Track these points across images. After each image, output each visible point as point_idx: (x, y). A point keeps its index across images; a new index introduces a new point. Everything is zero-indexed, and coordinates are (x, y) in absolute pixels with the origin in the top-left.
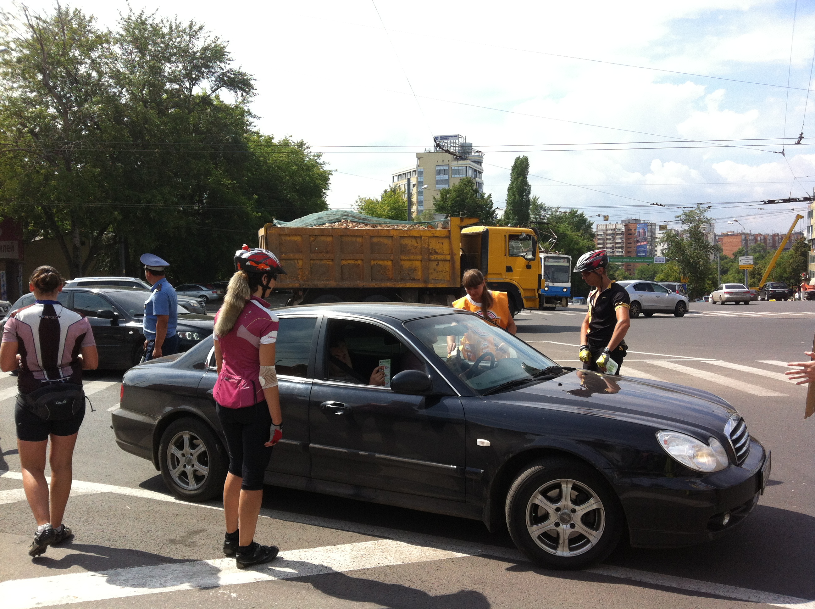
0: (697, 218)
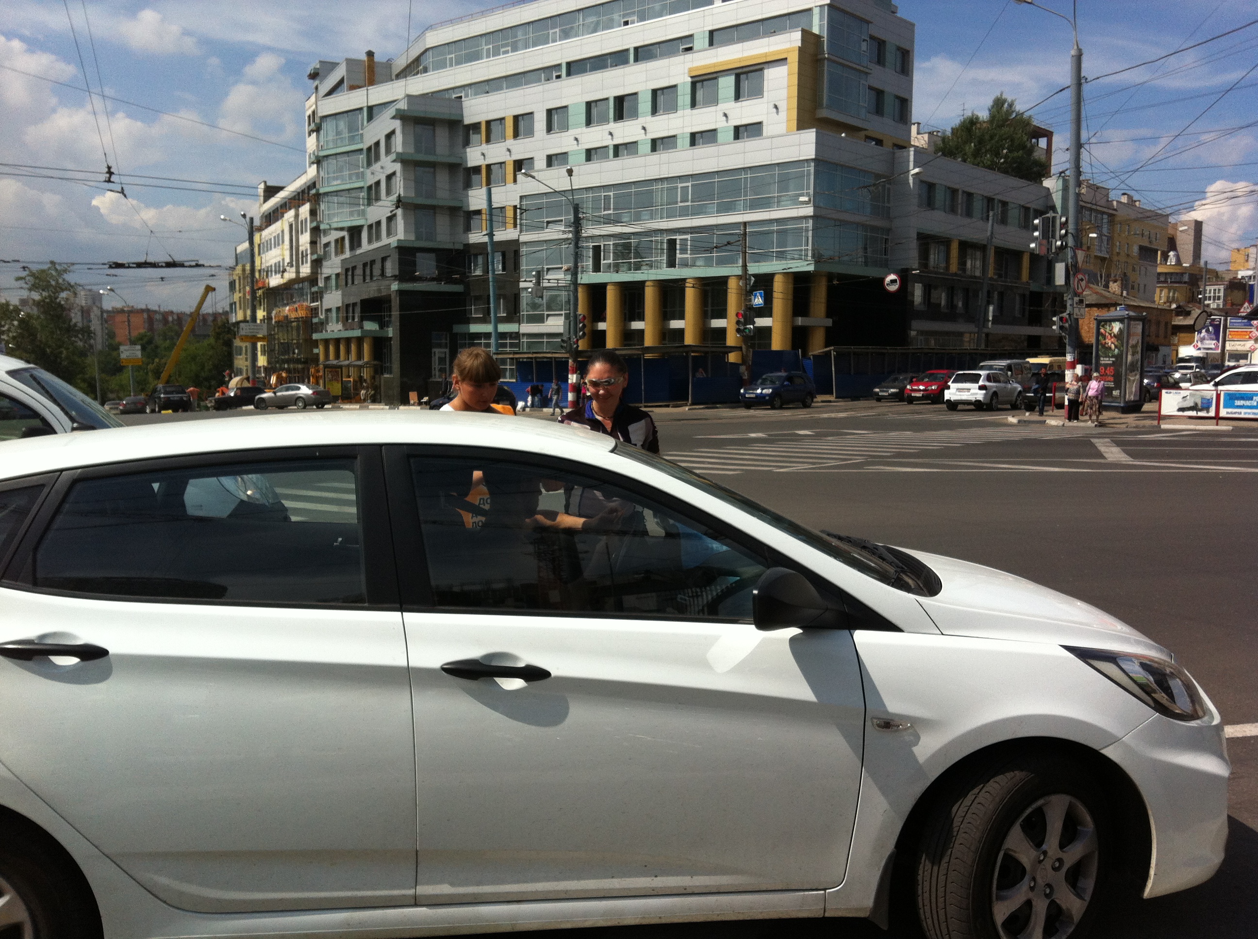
0: (53, 283)
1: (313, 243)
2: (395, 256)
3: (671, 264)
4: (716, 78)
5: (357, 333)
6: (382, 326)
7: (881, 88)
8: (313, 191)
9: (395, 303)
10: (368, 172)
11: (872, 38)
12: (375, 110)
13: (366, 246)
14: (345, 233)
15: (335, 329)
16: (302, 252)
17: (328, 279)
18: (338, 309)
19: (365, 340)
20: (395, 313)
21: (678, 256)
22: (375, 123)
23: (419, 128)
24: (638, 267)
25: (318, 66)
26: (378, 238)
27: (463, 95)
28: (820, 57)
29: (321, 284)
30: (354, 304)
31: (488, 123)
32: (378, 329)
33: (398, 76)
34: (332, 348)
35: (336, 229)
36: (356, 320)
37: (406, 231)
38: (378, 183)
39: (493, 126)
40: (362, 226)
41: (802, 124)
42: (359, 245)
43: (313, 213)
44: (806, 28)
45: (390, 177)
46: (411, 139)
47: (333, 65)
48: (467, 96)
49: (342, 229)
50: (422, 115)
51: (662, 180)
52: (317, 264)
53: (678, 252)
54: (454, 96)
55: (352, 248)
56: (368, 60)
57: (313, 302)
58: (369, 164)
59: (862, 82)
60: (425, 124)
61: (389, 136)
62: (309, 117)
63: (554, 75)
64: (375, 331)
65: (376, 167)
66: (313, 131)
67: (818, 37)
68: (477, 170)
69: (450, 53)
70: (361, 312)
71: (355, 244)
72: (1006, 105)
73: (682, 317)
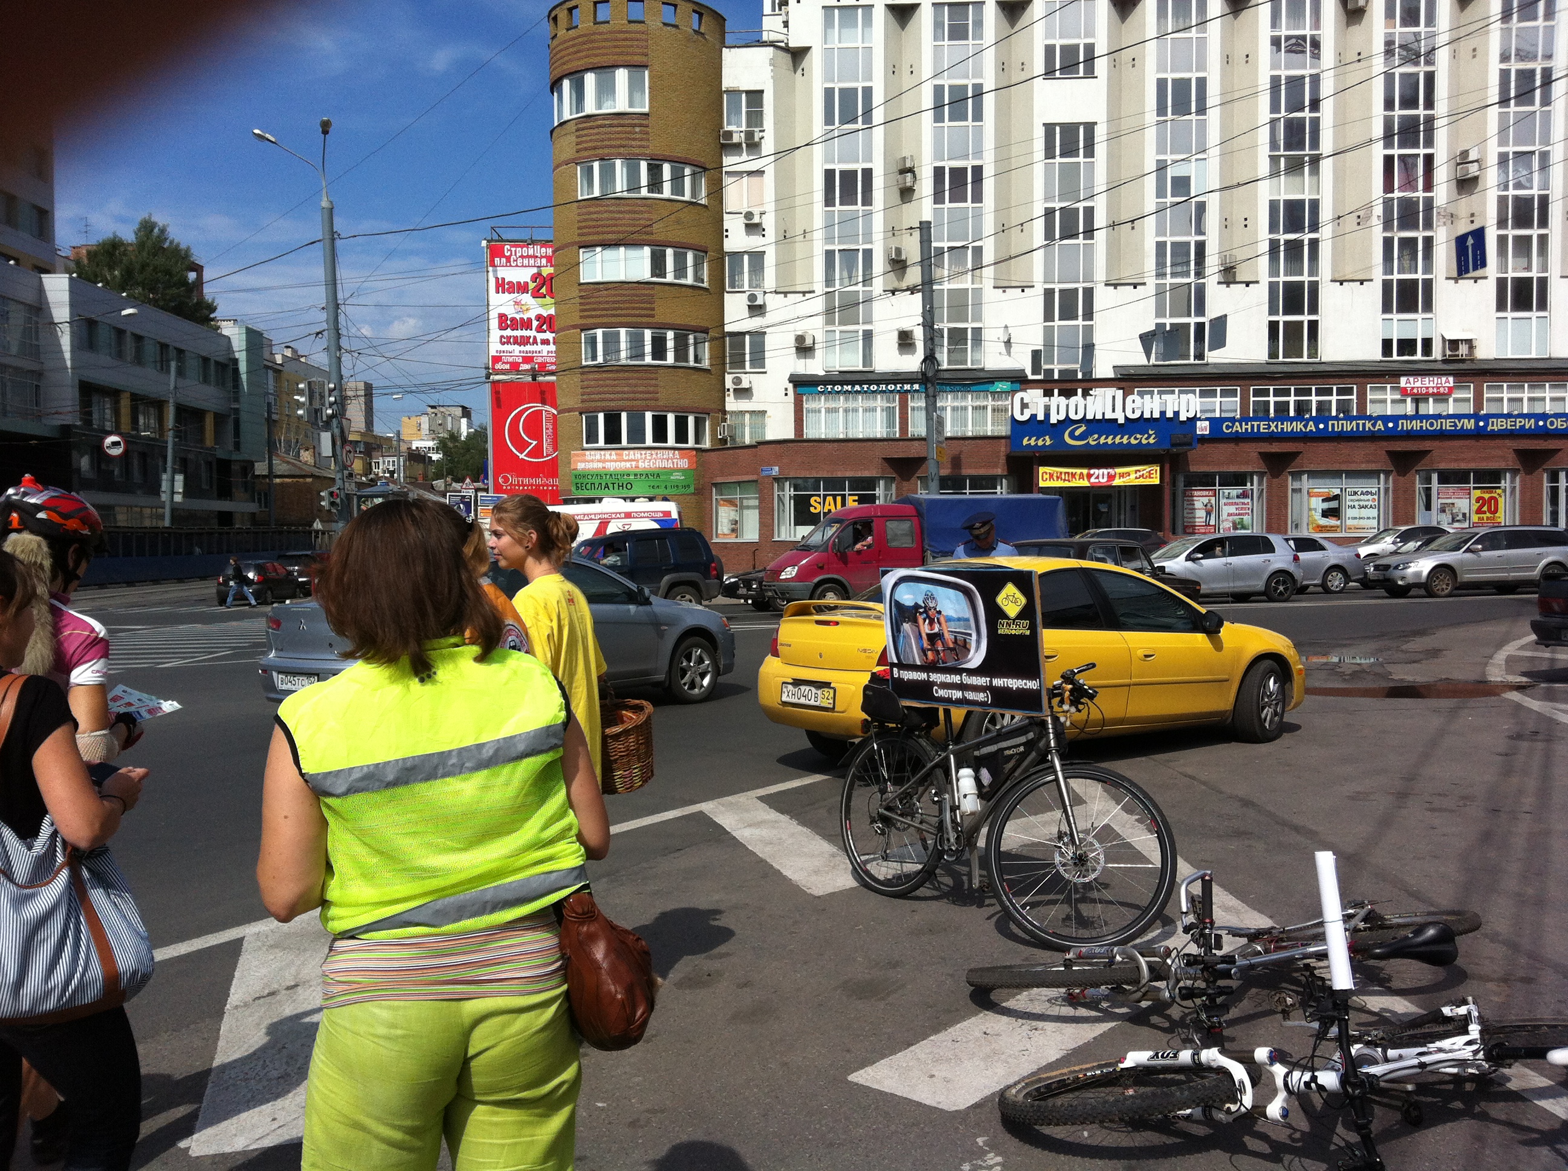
7: (12, 193)
72: (156, 230)
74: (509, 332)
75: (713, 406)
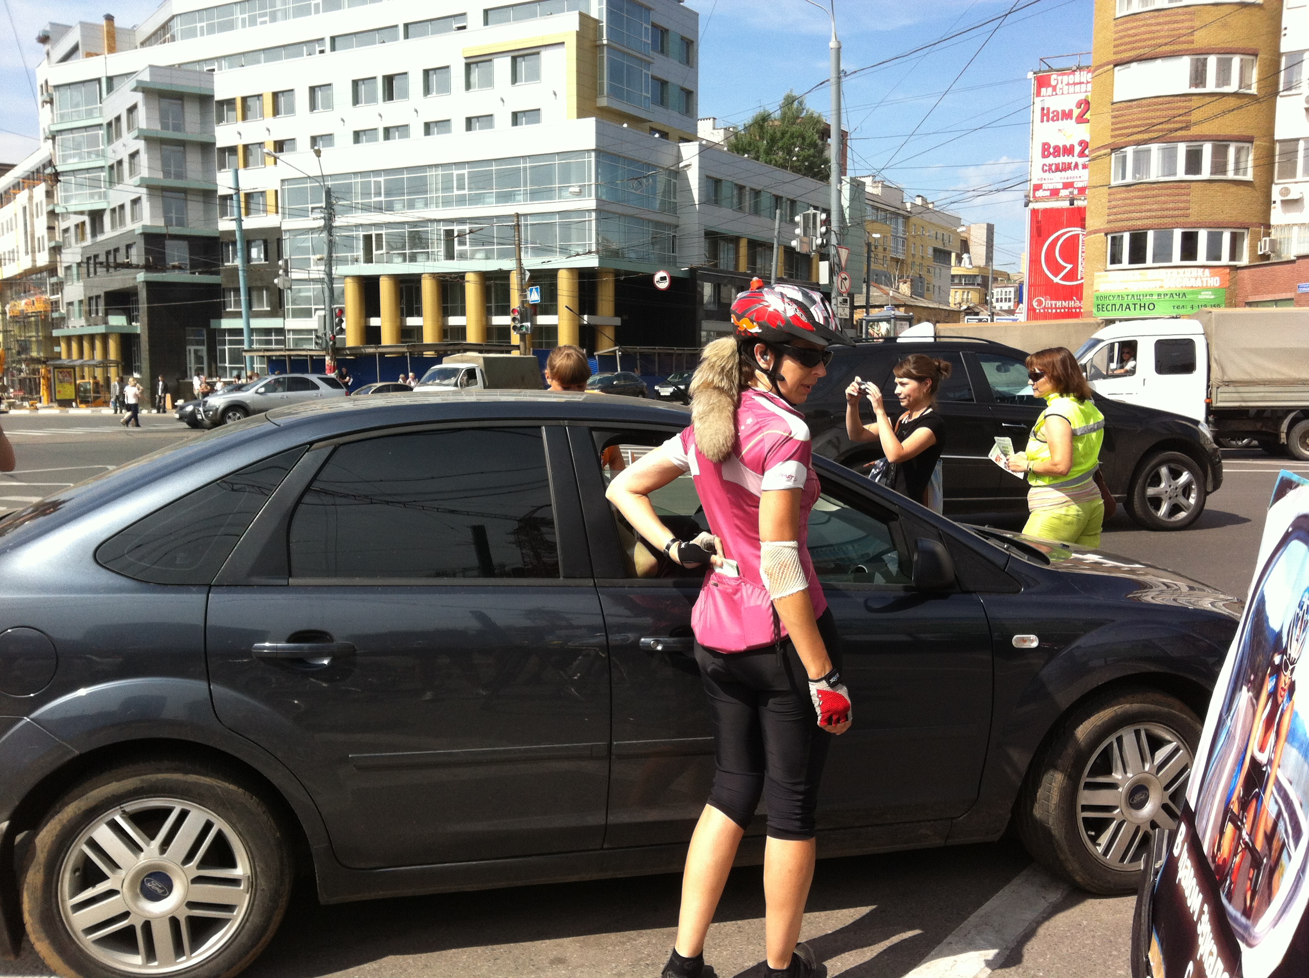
1: (51, 228)
2: (141, 243)
3: (450, 255)
4: (490, 60)
5: (101, 329)
6: (130, 322)
7: (665, 78)
8: (49, 170)
9: (143, 294)
10: (110, 149)
11: (654, 26)
12: (115, 81)
13: (109, 232)
14: (86, 218)
15: (77, 325)
16: (39, 239)
17: (68, 268)
18: (81, 302)
19: (111, 336)
20: (143, 305)
21: (457, 248)
22: (114, 96)
23: (166, 103)
24: (413, 258)
25: (48, 28)
26: (122, 222)
27: (216, 67)
28: (598, 43)
29: (61, 272)
30: (98, 297)
31: (244, 99)
32: (125, 324)
33: (143, 44)
34: (74, 346)
35: (75, 213)
36: (100, 314)
37: (153, 216)
38: (120, 162)
39: (250, 102)
40: (103, 210)
41: (582, 113)
42: (102, 231)
43: (49, 194)
44: (584, 11)
45: (133, 156)
46: (157, 115)
47: (66, 29)
48: (220, 68)
49: (82, 213)
50: (169, 88)
51: (436, 166)
52: (56, 250)
53: (456, 243)
54: (205, 69)
55: (94, 234)
56: (107, 25)
57: (53, 294)
58: (110, 141)
59: (644, 71)
60: (171, 98)
61: (132, 110)
62: (42, 86)
63: (318, 49)
64: (122, 327)
65: (117, 144)
66: (47, 102)
67: (597, 22)
68: (232, 150)
69: (201, 20)
70: (106, 304)
71: (98, 229)
72: (796, 103)
73: (463, 313)
74: (1051, 160)
75: (1255, 220)
